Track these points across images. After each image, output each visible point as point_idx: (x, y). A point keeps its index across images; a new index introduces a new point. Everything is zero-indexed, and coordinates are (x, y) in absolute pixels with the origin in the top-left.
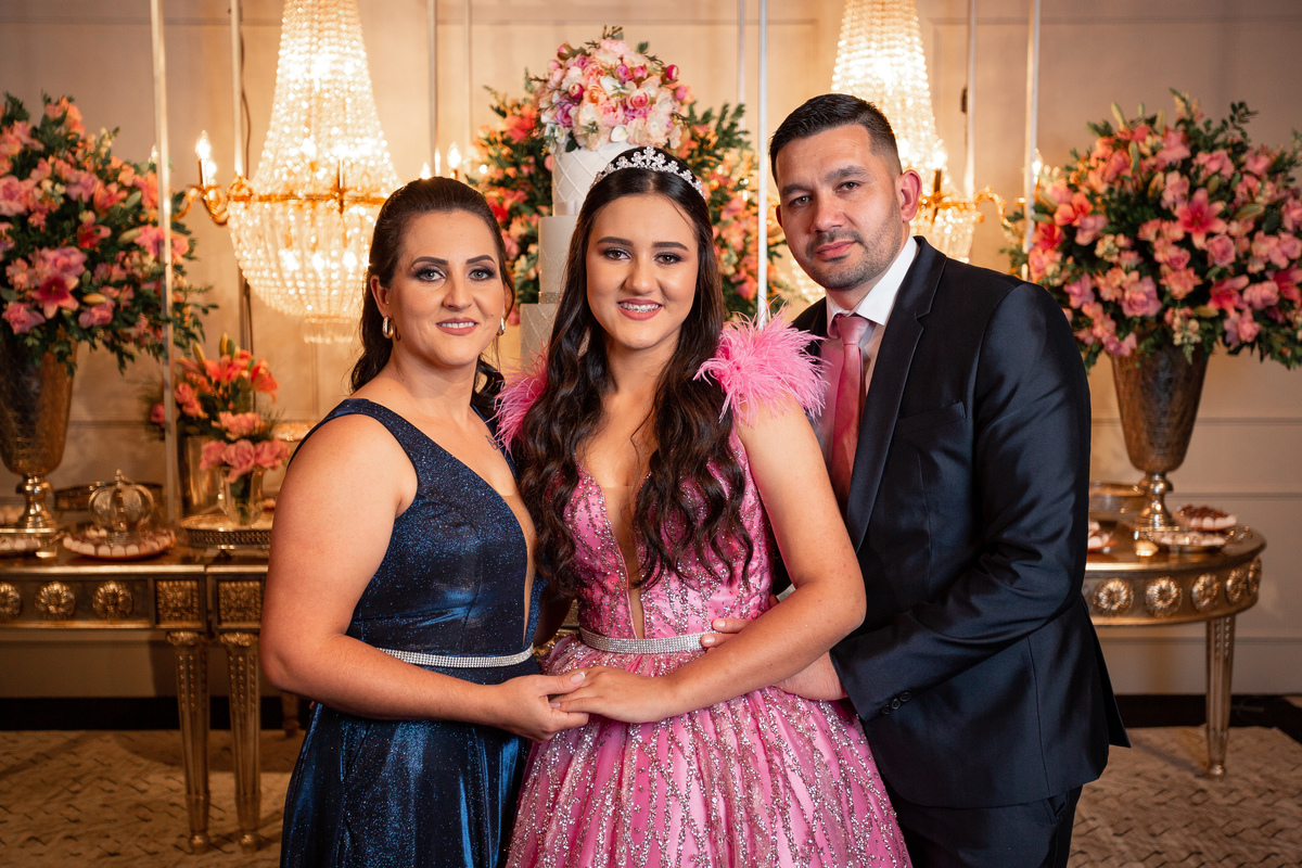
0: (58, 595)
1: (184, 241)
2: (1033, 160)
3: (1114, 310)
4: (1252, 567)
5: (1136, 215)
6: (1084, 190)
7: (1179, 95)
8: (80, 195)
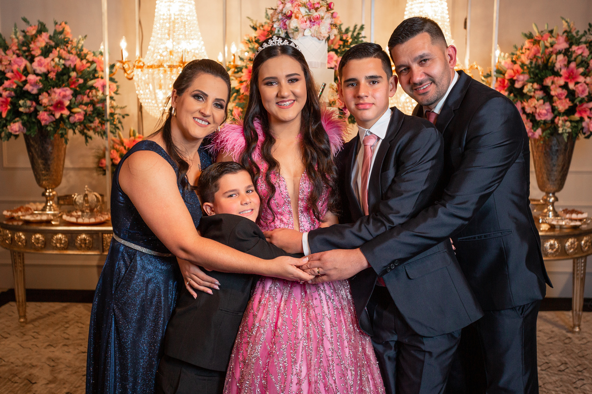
0: (61, 239)
1: (114, 86)
2: (496, 50)
3: (531, 117)
5: (543, 74)
6: (519, 63)
7: (565, 20)
8: (70, 65)
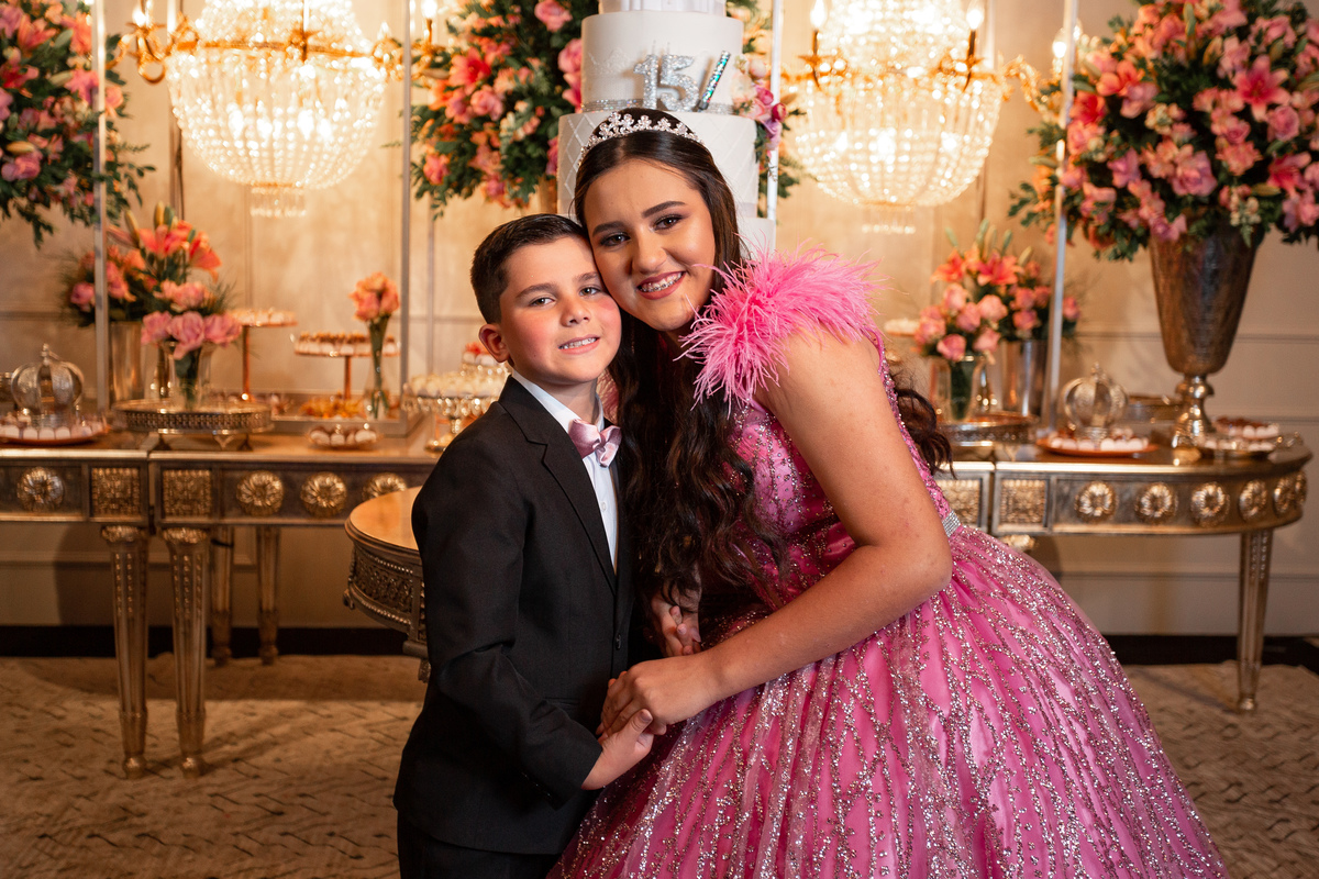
3: (1162, 187)
4: (1299, 477)
5: (1190, 83)
6: (1130, 58)
